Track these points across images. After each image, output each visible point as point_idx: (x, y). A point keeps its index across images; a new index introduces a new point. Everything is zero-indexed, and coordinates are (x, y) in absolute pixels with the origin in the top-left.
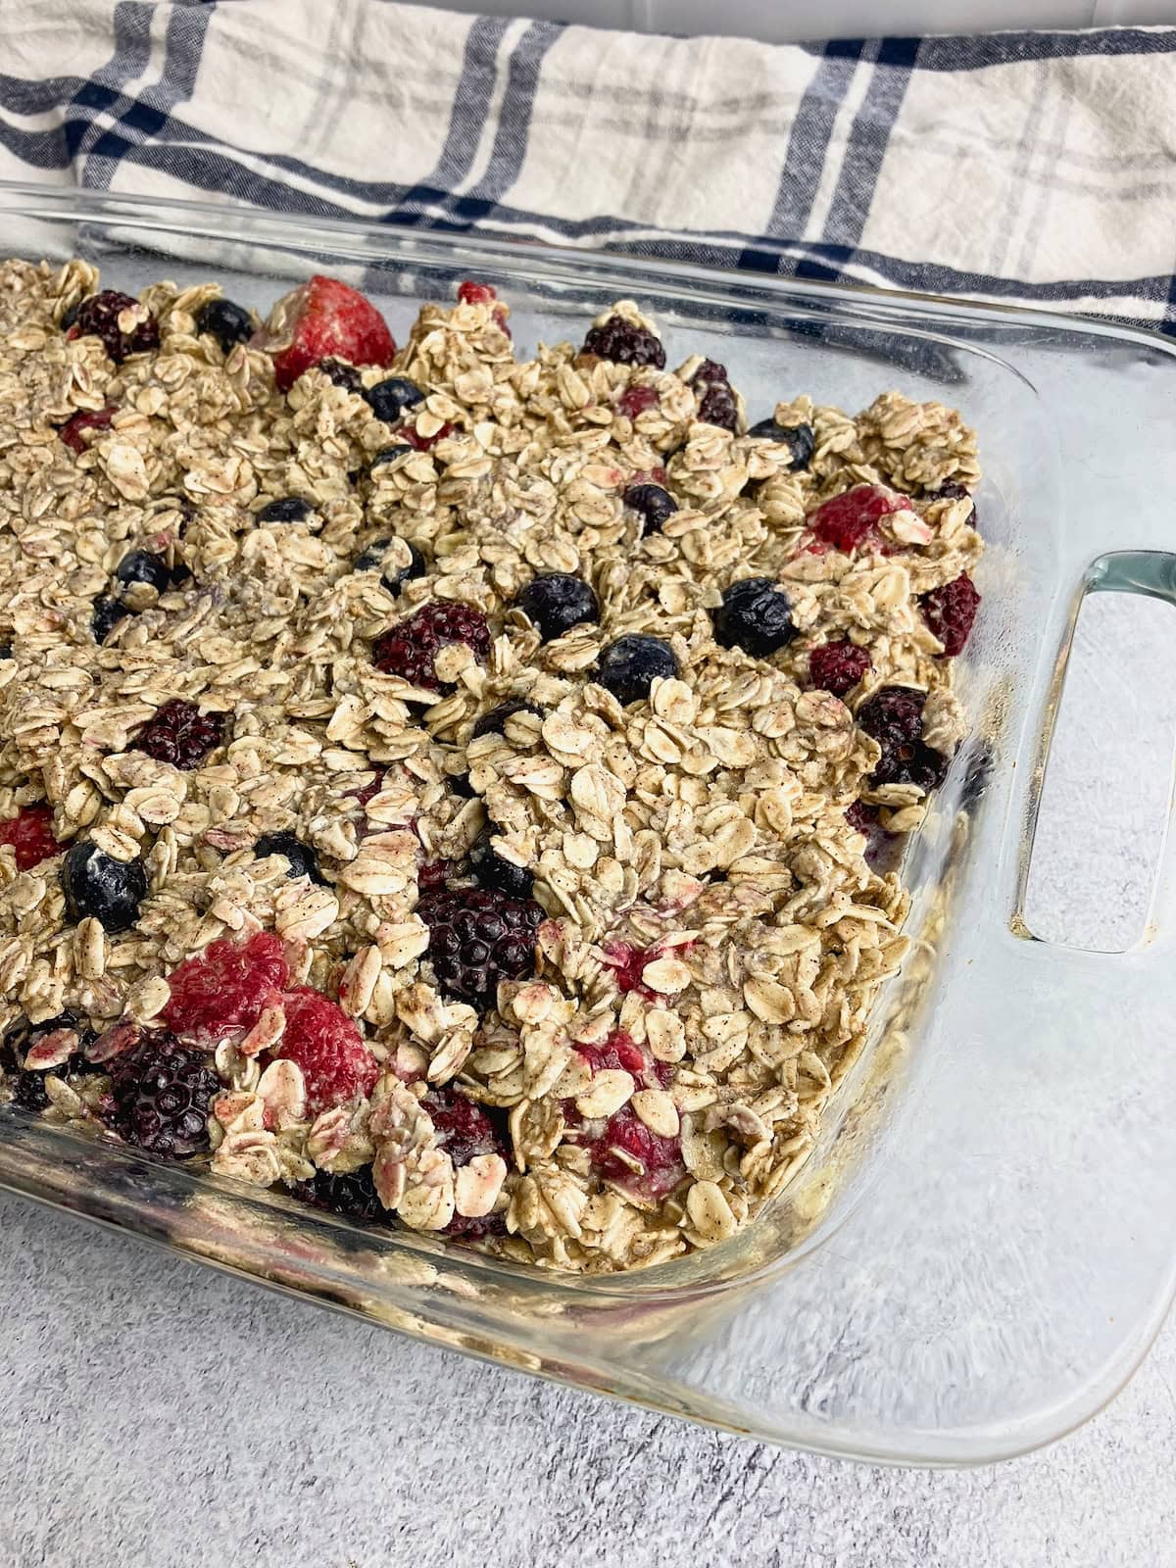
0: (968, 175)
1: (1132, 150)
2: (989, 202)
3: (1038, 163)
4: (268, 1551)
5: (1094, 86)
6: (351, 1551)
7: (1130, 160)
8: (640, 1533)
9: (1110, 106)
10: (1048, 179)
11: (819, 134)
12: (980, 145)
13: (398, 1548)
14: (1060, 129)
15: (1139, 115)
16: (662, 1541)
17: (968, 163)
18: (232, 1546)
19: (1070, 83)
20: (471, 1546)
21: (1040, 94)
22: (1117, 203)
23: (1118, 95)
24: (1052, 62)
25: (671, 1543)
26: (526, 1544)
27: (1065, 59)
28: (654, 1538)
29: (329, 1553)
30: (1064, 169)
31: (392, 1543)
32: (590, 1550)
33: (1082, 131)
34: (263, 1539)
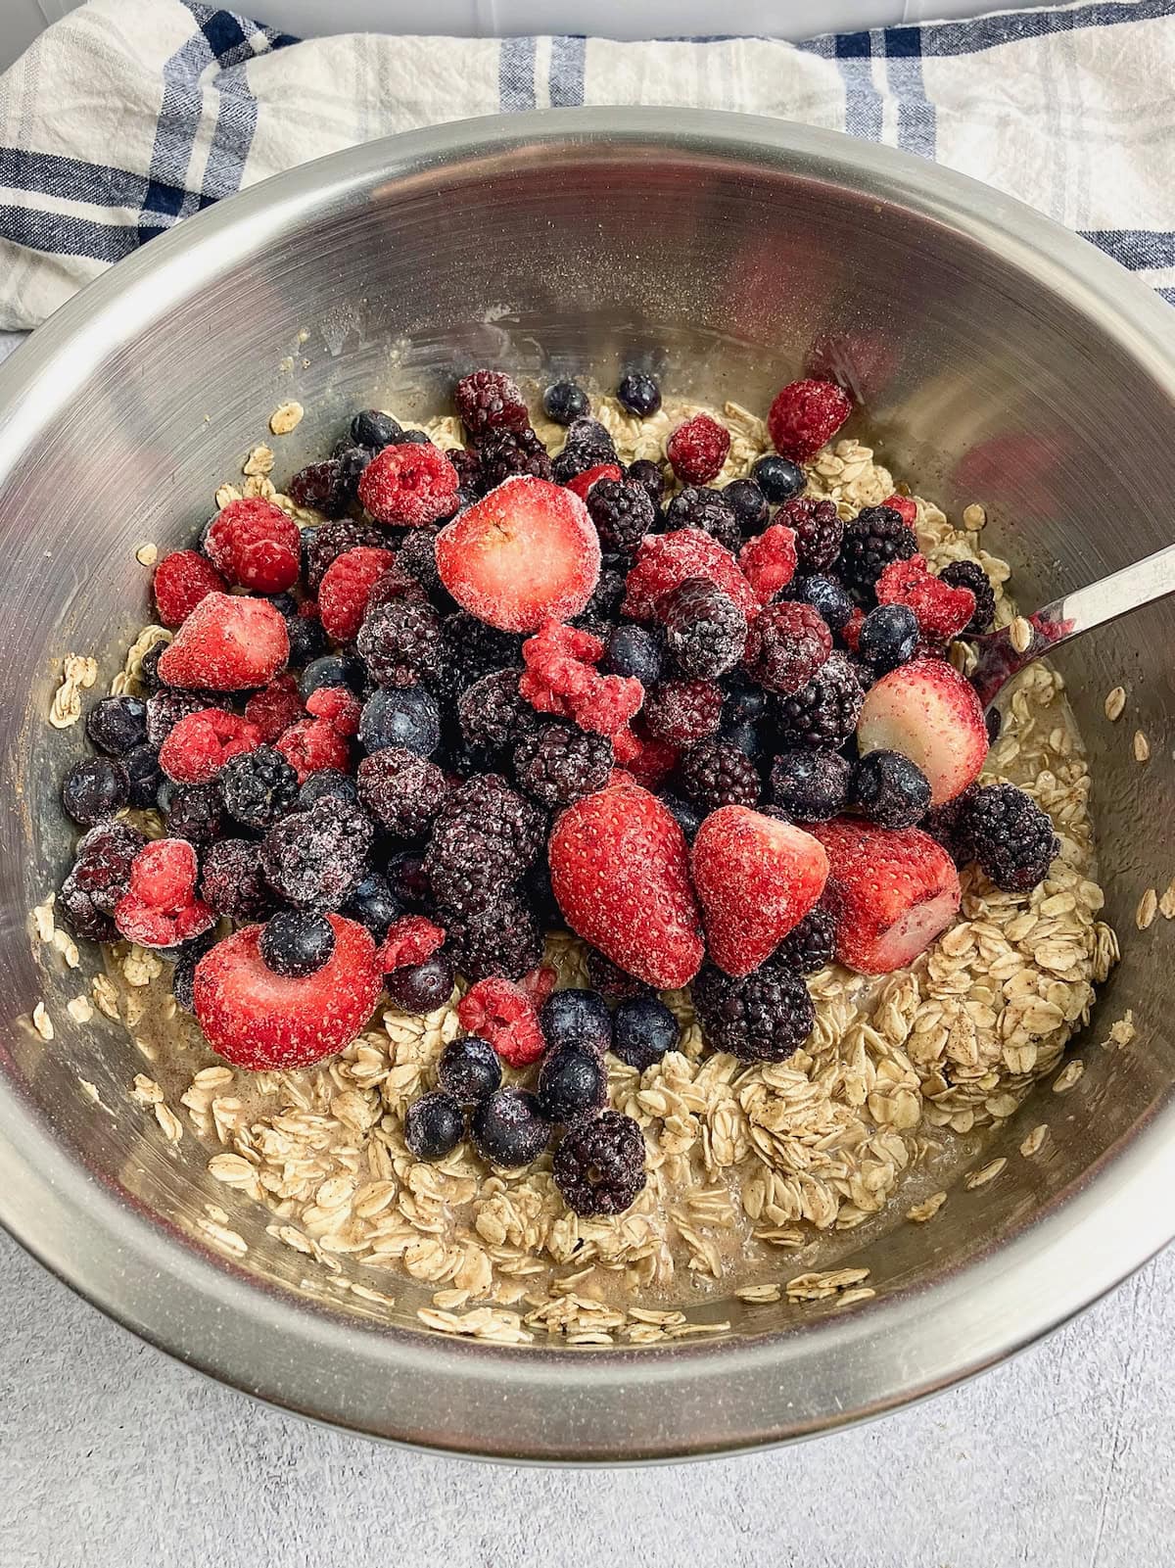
0: (1013, 141)
1: (1142, 101)
2: (1038, 163)
3: (1066, 122)
4: (884, 1440)
5: (1095, 54)
6: (934, 1418)
7: (1143, 110)
8: (1099, 1333)
9: (1113, 67)
10: (1079, 136)
11: (871, 122)
12: (1015, 114)
13: (962, 1404)
14: (1075, 93)
15: (1145, 73)
16: (1114, 1332)
17: (1010, 131)
18: (860, 1447)
19: (1070, 53)
20: (1004, 1384)
21: (1046, 66)
22: (1143, 147)
23: (1121, 56)
24: (1051, 36)
25: (1119, 1331)
26: (1035, 1369)
27: (1064, 33)
28: (1109, 1333)
29: (922, 1425)
30: (1088, 124)
31: (956, 1403)
32: (1075, 1357)
33: (1092, 92)
34: (876, 1435)
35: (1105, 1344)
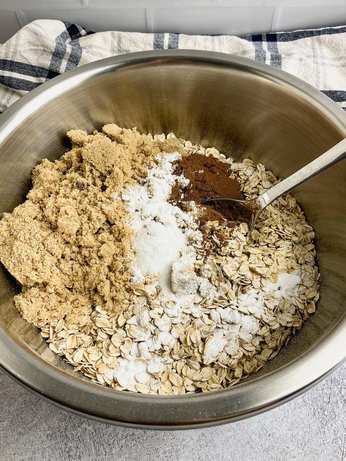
0: (304, 65)
1: (341, 55)
2: (311, 71)
3: (319, 60)
4: (269, 452)
5: (327, 42)
6: (285, 445)
7: (341, 58)
8: (337, 418)
9: (332, 46)
10: (323, 64)
11: (262, 59)
12: (304, 58)
13: (294, 440)
14: (322, 52)
15: (341, 47)
16: (341, 418)
17: (303, 62)
18: (262, 454)
19: (320, 42)
20: (307, 434)
21: (313, 45)
22: (341, 68)
23: (334, 43)
24: (314, 37)
25: (343, 418)
26: (317, 430)
27: (318, 36)
28: (340, 418)
29: (282, 447)
30: (326, 61)
31: (292, 440)
32: (329, 426)
33: (326, 52)
34: (267, 450)
35: (339, 422)
